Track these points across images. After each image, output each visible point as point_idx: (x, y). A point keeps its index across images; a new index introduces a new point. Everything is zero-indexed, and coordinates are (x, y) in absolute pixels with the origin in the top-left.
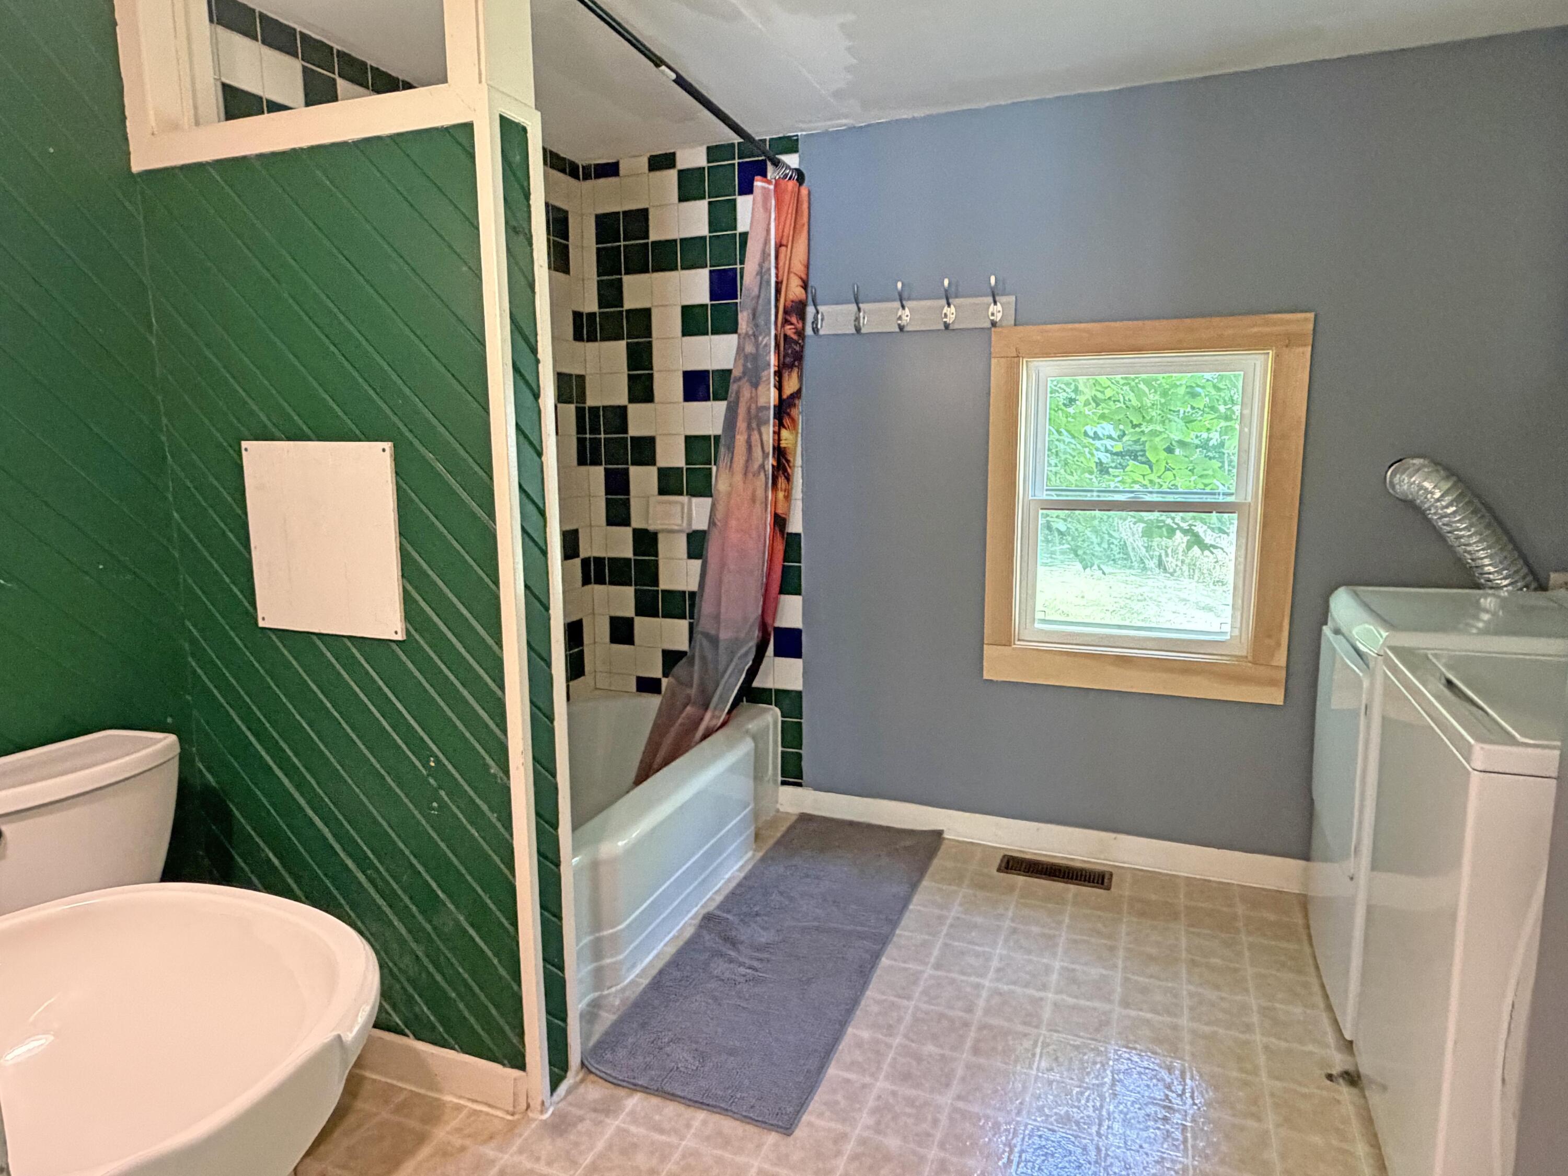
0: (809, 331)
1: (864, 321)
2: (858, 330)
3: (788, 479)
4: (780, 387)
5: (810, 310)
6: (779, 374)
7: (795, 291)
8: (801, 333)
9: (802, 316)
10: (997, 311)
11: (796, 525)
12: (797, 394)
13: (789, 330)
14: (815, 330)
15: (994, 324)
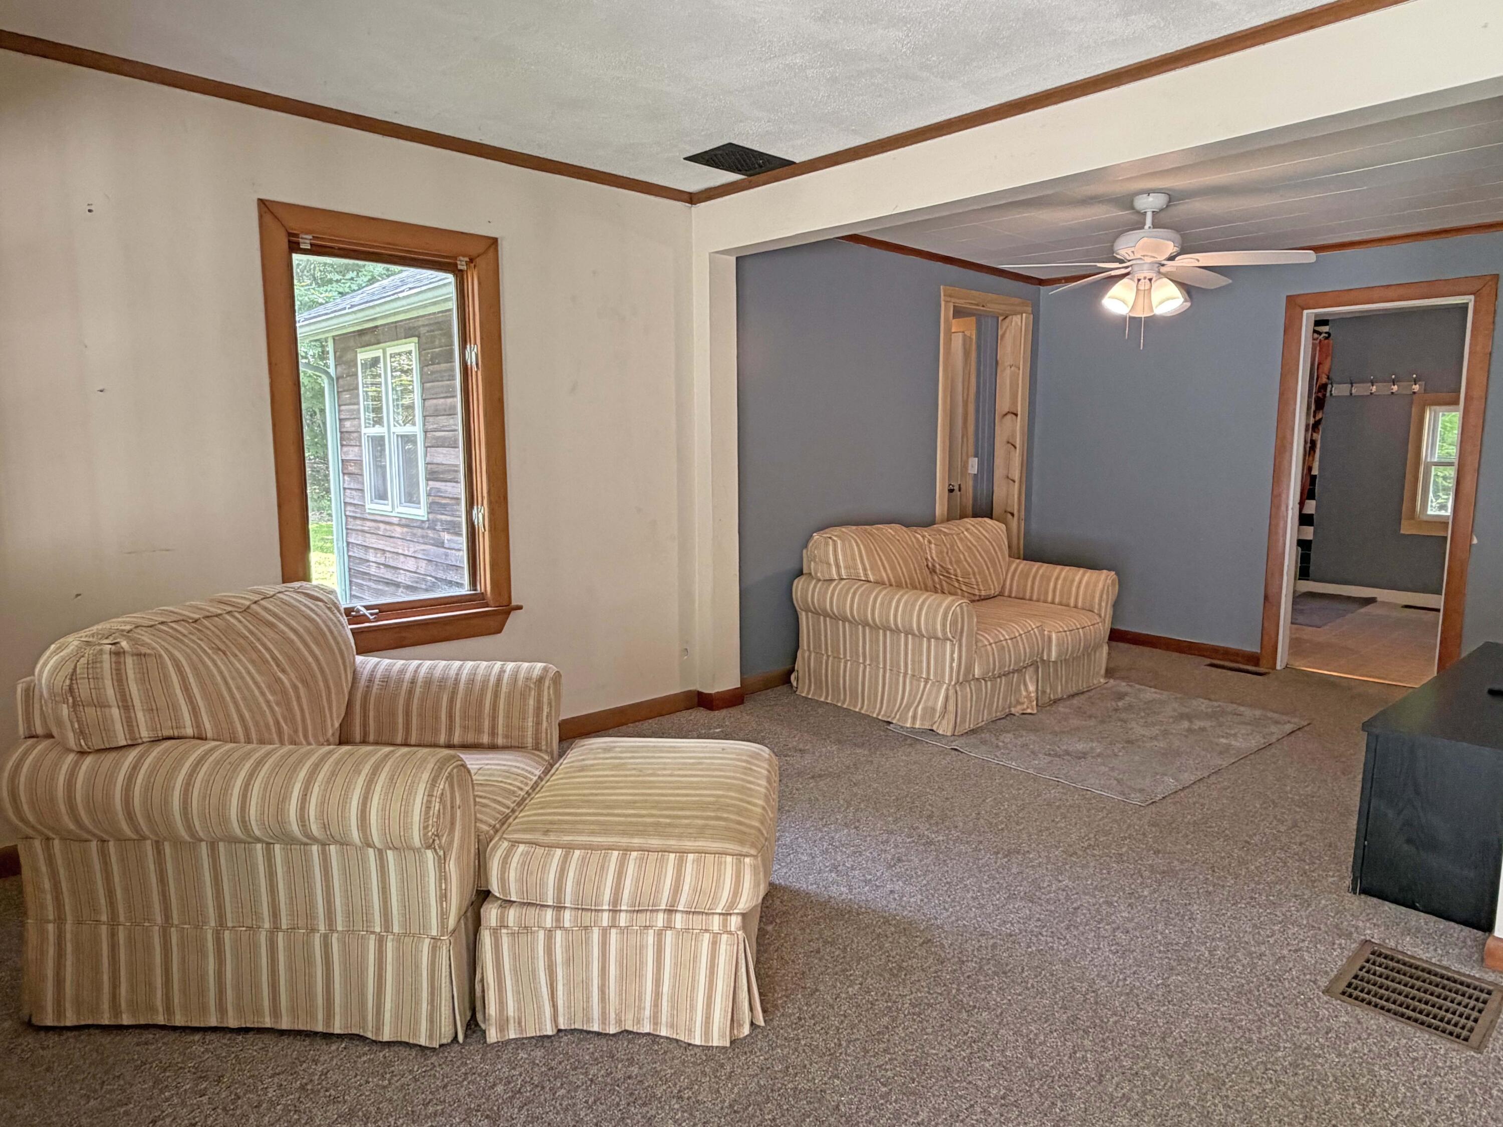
0: (1328, 394)
1: (1353, 391)
2: (1351, 394)
3: (1315, 452)
4: (1314, 417)
5: (1330, 386)
6: (1315, 412)
7: (1324, 380)
8: (1324, 396)
9: (1326, 390)
10: (1416, 388)
11: (1315, 472)
12: (1320, 420)
13: (1320, 395)
14: (1331, 394)
15: (1414, 393)
